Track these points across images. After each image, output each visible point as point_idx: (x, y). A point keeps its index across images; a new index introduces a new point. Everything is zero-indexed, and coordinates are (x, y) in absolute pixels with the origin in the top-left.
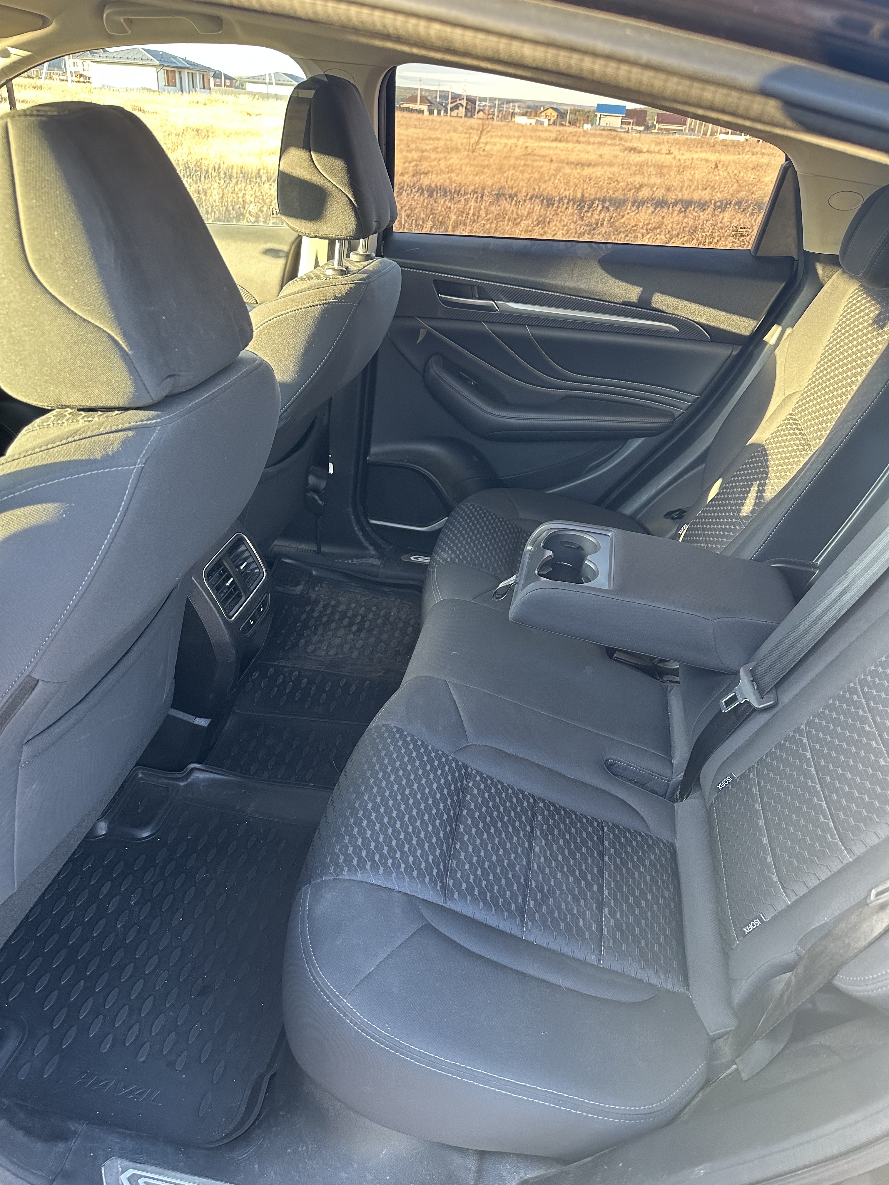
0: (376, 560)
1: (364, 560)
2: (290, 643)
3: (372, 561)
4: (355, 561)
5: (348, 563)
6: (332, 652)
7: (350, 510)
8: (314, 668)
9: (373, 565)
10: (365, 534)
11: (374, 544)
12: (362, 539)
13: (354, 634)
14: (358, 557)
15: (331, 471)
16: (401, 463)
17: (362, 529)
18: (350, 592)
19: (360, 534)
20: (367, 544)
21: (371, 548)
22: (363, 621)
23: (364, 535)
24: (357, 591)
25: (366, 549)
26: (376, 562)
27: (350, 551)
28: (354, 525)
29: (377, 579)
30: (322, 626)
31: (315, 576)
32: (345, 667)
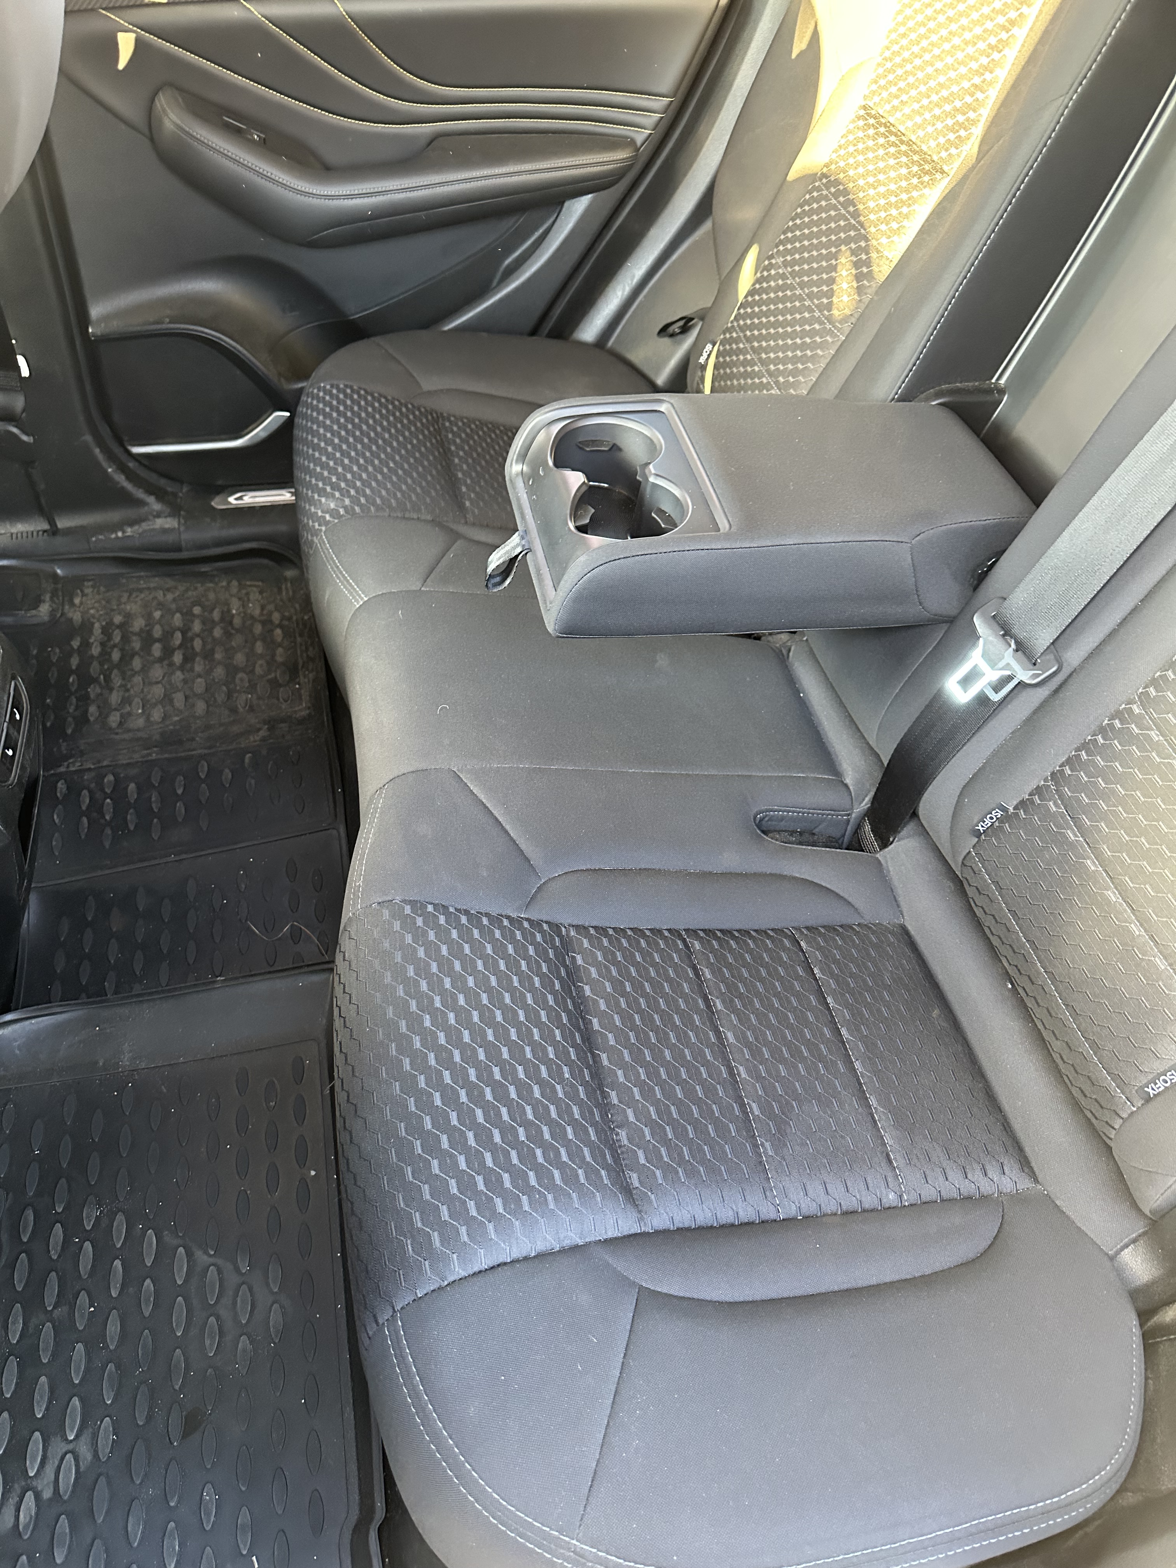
0: (169, 519)
1: (145, 526)
2: (70, 719)
3: (159, 523)
4: (129, 531)
5: (117, 538)
6: (157, 715)
7: (88, 438)
8: (137, 757)
9: (165, 531)
10: (131, 476)
11: (152, 490)
12: (128, 486)
13: (182, 668)
14: (131, 523)
15: (25, 372)
16: (159, 327)
17: (122, 468)
18: (141, 591)
19: (121, 479)
20: (140, 494)
21: (151, 499)
22: (187, 642)
23: (128, 478)
24: (152, 585)
25: (141, 503)
26: (170, 523)
27: (114, 516)
28: (104, 464)
29: (185, 555)
30: (115, 671)
31: (63, 578)
32: (193, 739)
